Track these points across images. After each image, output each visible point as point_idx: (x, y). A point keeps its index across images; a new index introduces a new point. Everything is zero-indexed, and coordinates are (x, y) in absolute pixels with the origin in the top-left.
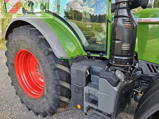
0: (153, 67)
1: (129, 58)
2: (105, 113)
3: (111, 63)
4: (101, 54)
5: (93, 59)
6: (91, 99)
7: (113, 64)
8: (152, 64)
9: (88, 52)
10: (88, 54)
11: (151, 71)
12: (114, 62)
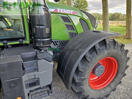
0: (55, 42)
1: (50, 39)
2: (43, 87)
3: (38, 46)
4: (21, 40)
5: (10, 48)
6: (28, 84)
7: (42, 46)
8: (55, 40)
9: (4, 41)
10: (4, 43)
11: (55, 45)
12: (42, 44)
